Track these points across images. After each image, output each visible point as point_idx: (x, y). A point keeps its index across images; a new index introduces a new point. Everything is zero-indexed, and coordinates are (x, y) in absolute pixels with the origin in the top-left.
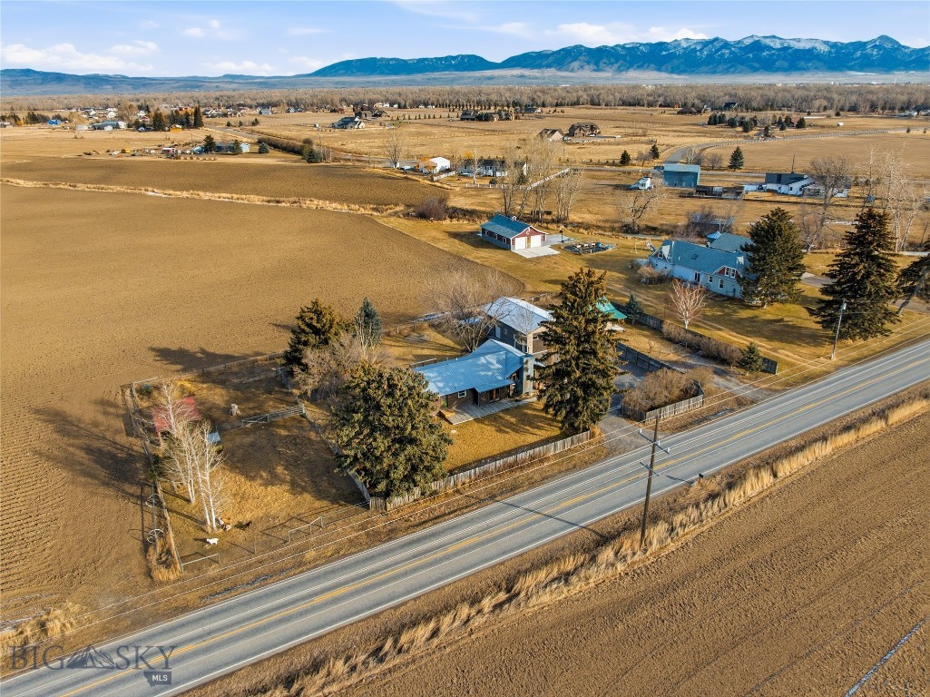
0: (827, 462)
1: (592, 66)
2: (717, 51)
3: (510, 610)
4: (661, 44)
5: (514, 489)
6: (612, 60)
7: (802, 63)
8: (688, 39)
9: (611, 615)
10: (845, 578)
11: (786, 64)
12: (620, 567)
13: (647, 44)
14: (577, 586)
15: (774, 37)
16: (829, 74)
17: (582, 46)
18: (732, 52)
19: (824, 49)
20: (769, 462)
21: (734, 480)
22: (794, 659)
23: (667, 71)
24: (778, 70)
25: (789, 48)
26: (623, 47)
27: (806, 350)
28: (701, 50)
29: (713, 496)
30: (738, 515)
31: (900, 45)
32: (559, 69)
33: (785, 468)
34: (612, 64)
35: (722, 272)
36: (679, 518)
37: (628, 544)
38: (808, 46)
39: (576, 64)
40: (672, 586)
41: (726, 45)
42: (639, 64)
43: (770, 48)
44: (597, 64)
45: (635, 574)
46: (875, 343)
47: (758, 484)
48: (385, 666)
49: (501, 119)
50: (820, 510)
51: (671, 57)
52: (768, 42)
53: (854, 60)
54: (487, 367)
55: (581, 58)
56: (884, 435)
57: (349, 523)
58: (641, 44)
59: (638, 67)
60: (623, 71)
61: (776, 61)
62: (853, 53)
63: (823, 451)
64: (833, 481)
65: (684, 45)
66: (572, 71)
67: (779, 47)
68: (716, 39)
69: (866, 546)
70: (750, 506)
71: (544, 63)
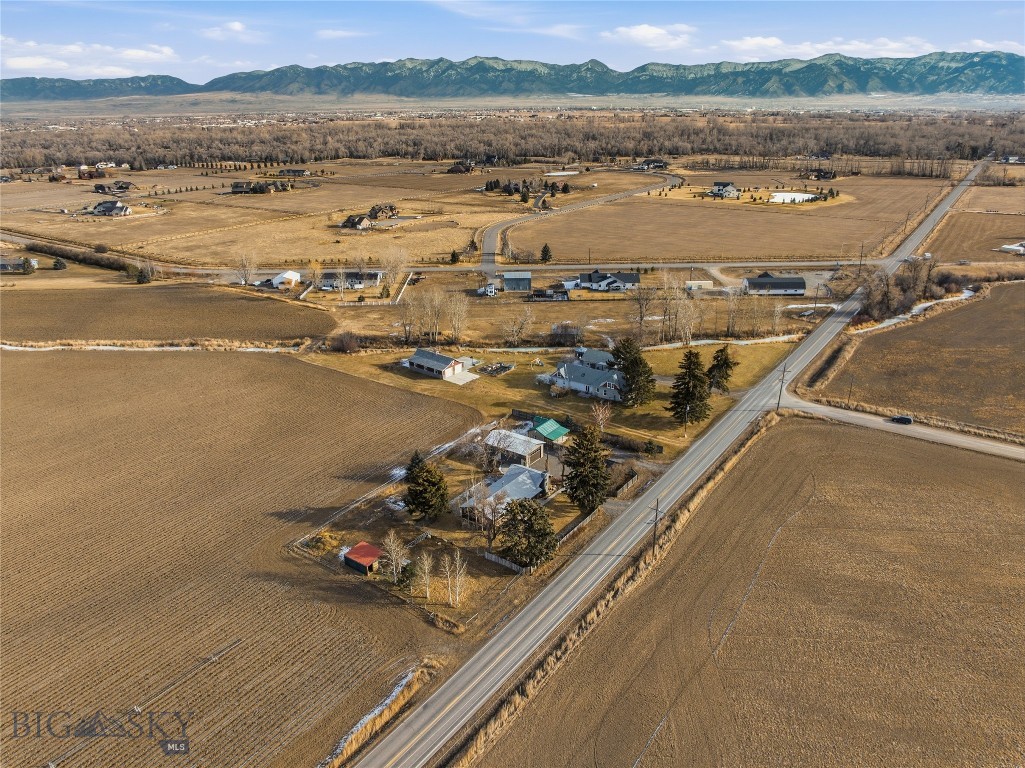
0: (708, 499)
1: (313, 89)
2: (444, 72)
3: (619, 598)
4: (385, 64)
5: (581, 547)
6: (335, 82)
7: (526, 85)
8: (412, 59)
9: (658, 586)
10: (733, 549)
11: (512, 86)
12: (650, 568)
13: (370, 64)
14: (639, 580)
15: (496, 58)
16: (552, 96)
17: (299, 66)
18: (458, 74)
19: (544, 71)
20: (684, 504)
21: (674, 519)
22: (728, 583)
23: (395, 94)
24: (504, 92)
25: (512, 69)
26: (345, 67)
27: (671, 433)
28: (427, 71)
29: (669, 528)
30: (682, 533)
31: (608, 69)
32: (276, 93)
33: (693, 506)
34: (336, 85)
35: (605, 385)
36: (661, 541)
37: (649, 557)
38: (529, 68)
39: (294, 86)
40: (673, 570)
41: (452, 66)
42: (365, 86)
43: (494, 70)
44: (318, 86)
45: (658, 569)
46: (703, 424)
47: (684, 517)
48: (589, 631)
49: (277, 190)
50: (713, 522)
51: (397, 78)
52: (491, 63)
53: (573, 82)
54: (524, 483)
55: (298, 79)
56: (725, 479)
57: (518, 585)
58: (364, 64)
59: (365, 89)
60: (349, 93)
61: (502, 82)
62: (571, 75)
63: (703, 493)
64: (713, 507)
65: (409, 65)
66: (291, 94)
67: (504, 68)
68: (441, 60)
69: (736, 533)
70: (686, 527)
71: (258, 85)
